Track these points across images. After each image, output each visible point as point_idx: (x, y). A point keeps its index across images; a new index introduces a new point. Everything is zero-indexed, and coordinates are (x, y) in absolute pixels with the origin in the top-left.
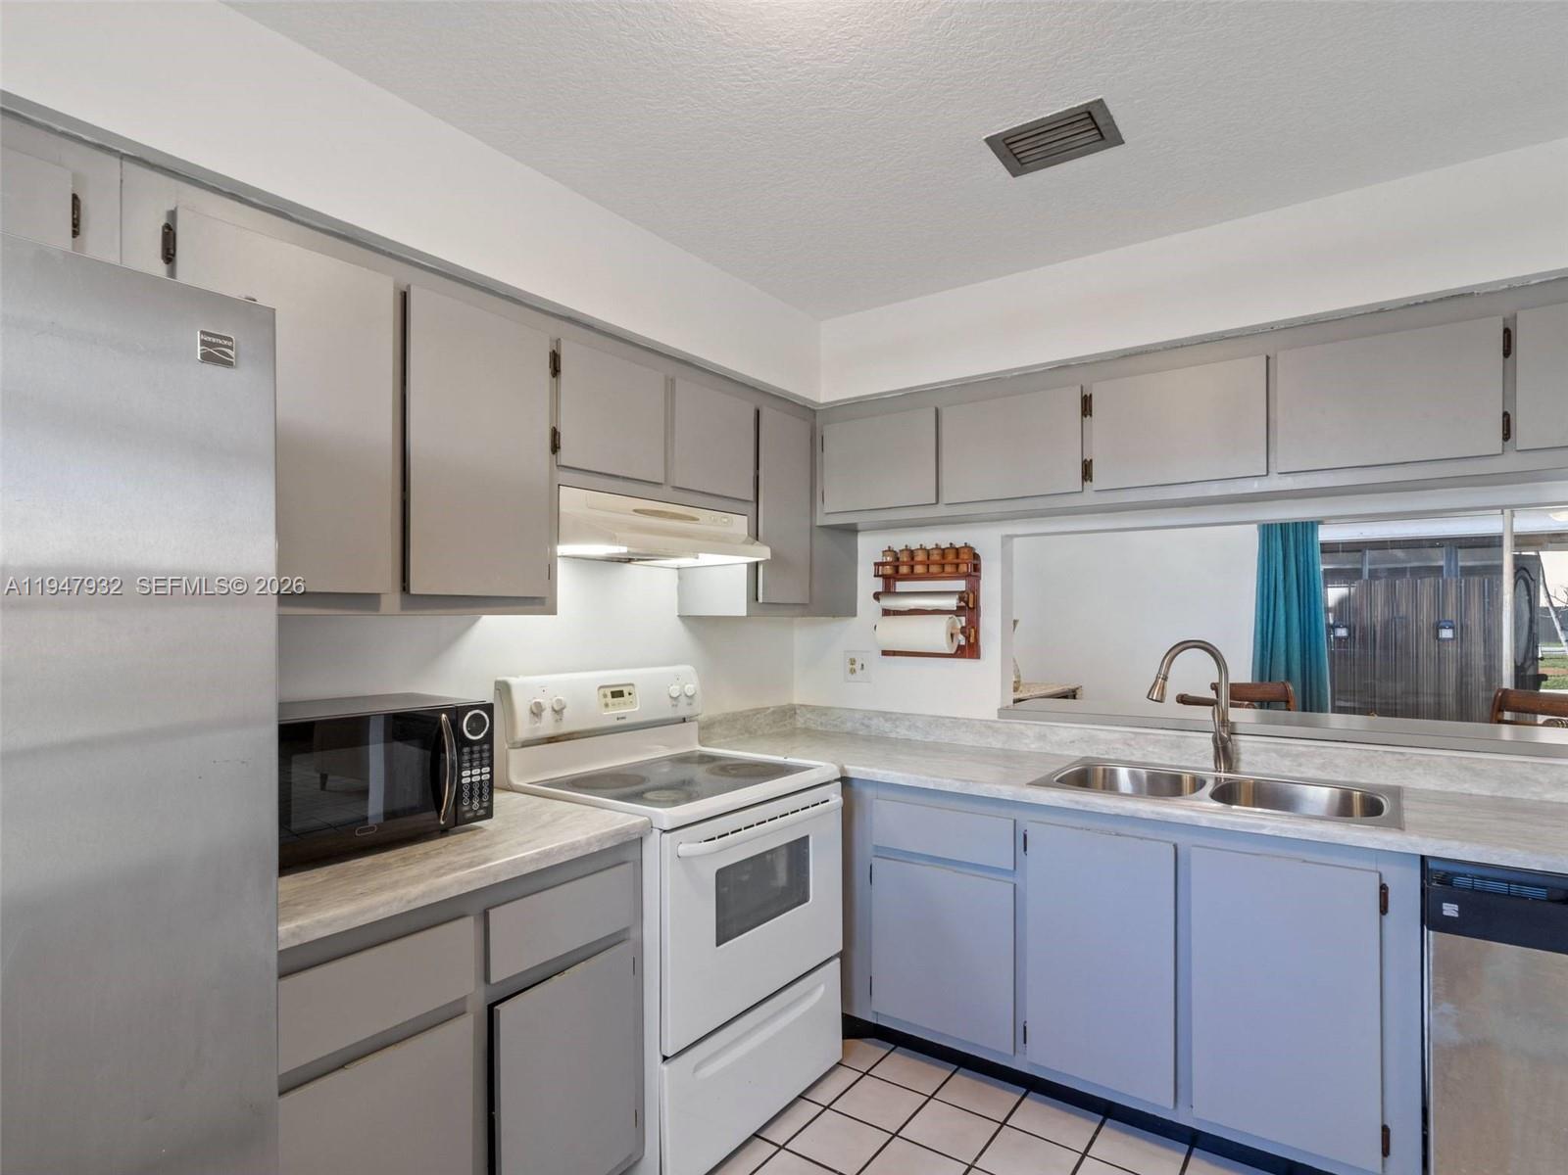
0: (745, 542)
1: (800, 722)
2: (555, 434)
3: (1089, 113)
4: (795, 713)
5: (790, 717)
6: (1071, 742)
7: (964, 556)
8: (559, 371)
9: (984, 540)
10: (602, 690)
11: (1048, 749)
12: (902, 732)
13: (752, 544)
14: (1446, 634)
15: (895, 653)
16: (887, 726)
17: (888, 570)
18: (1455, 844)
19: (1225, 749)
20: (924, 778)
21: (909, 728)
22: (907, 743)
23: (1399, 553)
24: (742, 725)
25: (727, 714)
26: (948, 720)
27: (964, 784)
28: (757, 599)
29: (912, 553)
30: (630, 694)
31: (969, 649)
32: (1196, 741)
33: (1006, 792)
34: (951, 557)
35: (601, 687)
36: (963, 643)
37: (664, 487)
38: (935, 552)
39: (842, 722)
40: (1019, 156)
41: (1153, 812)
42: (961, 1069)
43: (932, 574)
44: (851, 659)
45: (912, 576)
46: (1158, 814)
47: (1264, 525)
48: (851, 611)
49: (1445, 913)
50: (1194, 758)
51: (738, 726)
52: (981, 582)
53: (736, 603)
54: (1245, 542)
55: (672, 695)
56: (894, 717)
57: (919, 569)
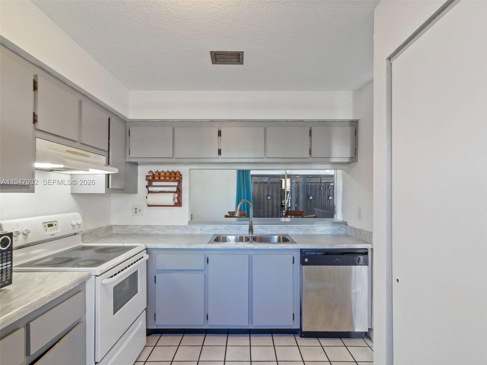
0: (105, 166)
1: (114, 231)
2: (35, 116)
3: (239, 54)
4: (112, 228)
5: (111, 230)
6: (210, 230)
7: (178, 175)
8: (37, 89)
9: (183, 170)
10: (44, 224)
11: (203, 233)
12: (156, 232)
13: (107, 166)
14: (269, 198)
15: (152, 206)
16: (149, 230)
17: (151, 178)
18: (307, 245)
19: (252, 228)
20: (175, 245)
21: (158, 230)
22: (157, 235)
23: (257, 178)
24: (94, 234)
25: (89, 230)
26: (171, 227)
27: (189, 245)
28: (109, 187)
29: (159, 174)
30: (55, 225)
31: (179, 204)
32: (243, 227)
33: (202, 246)
34: (173, 175)
35: (44, 223)
36: (176, 202)
37: (77, 142)
38: (168, 173)
39: (132, 230)
40: (217, 59)
41: (243, 247)
42: (185, 335)
43: (167, 180)
44: (135, 208)
45: (159, 180)
46: (245, 247)
47: (238, 170)
48: (135, 191)
49: (305, 261)
50: (243, 231)
51: (93, 235)
52: (182, 183)
53: (101, 188)
54: (234, 174)
55: (72, 224)
56: (152, 227)
57: (162, 178)
